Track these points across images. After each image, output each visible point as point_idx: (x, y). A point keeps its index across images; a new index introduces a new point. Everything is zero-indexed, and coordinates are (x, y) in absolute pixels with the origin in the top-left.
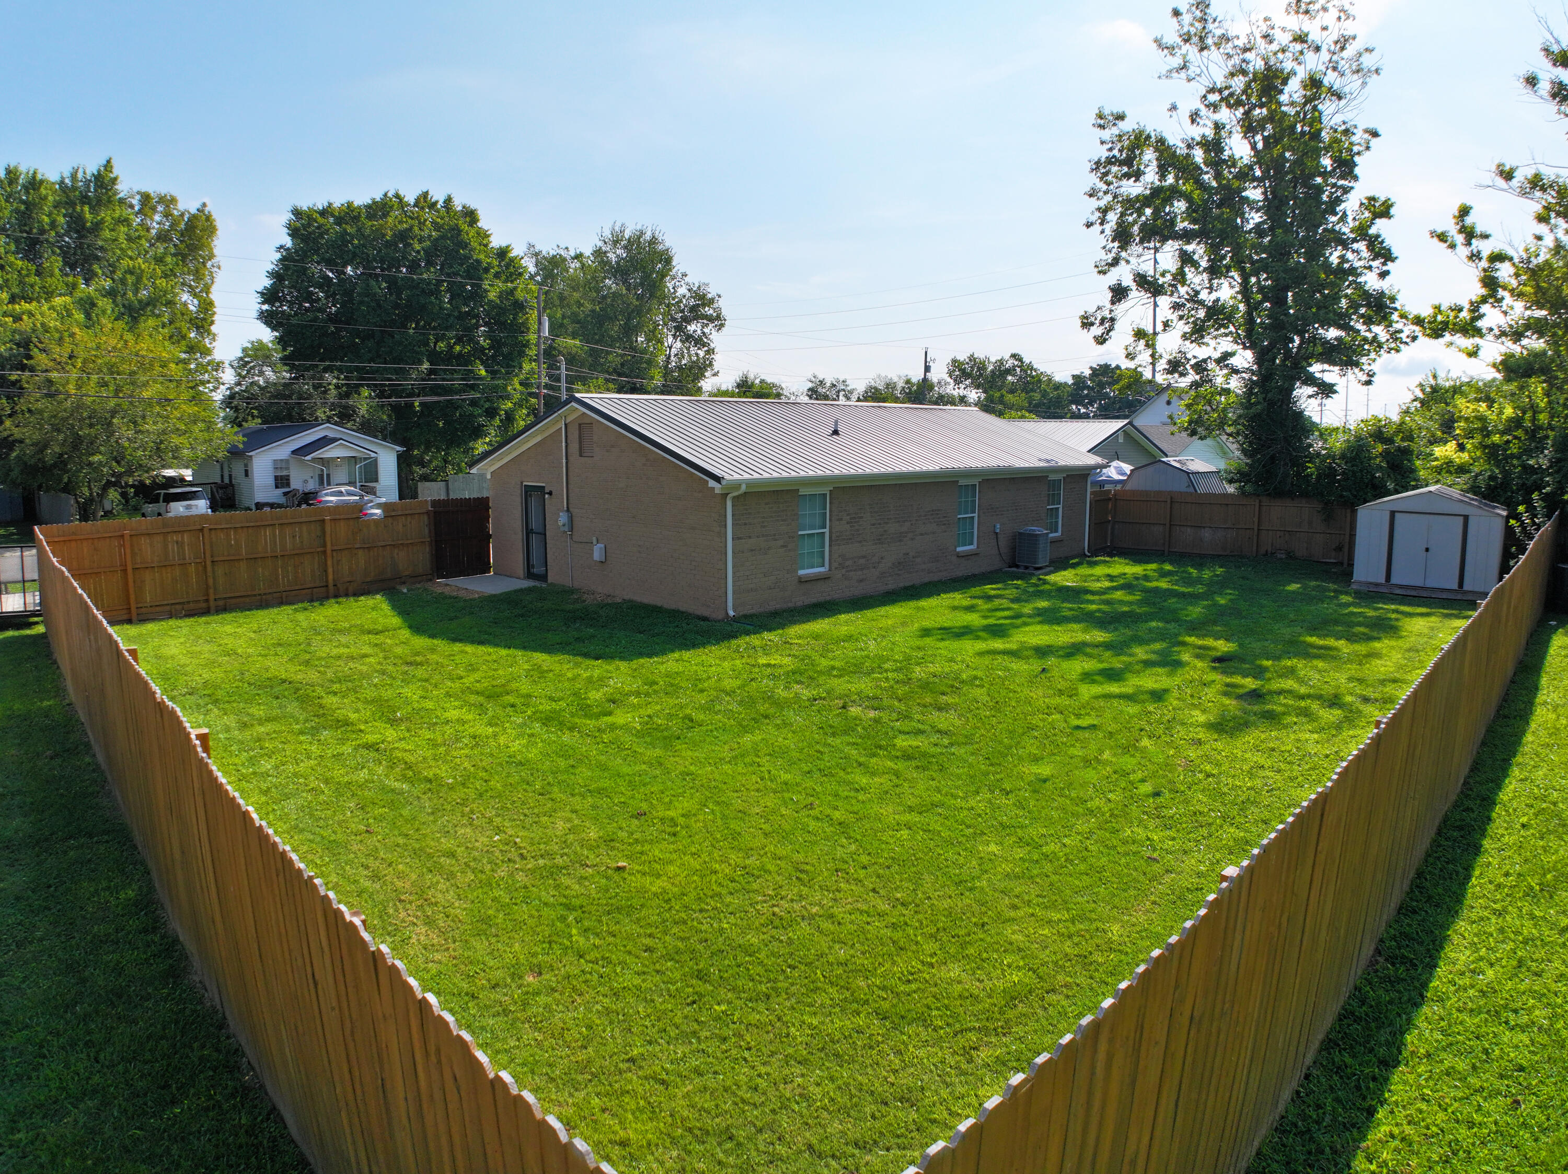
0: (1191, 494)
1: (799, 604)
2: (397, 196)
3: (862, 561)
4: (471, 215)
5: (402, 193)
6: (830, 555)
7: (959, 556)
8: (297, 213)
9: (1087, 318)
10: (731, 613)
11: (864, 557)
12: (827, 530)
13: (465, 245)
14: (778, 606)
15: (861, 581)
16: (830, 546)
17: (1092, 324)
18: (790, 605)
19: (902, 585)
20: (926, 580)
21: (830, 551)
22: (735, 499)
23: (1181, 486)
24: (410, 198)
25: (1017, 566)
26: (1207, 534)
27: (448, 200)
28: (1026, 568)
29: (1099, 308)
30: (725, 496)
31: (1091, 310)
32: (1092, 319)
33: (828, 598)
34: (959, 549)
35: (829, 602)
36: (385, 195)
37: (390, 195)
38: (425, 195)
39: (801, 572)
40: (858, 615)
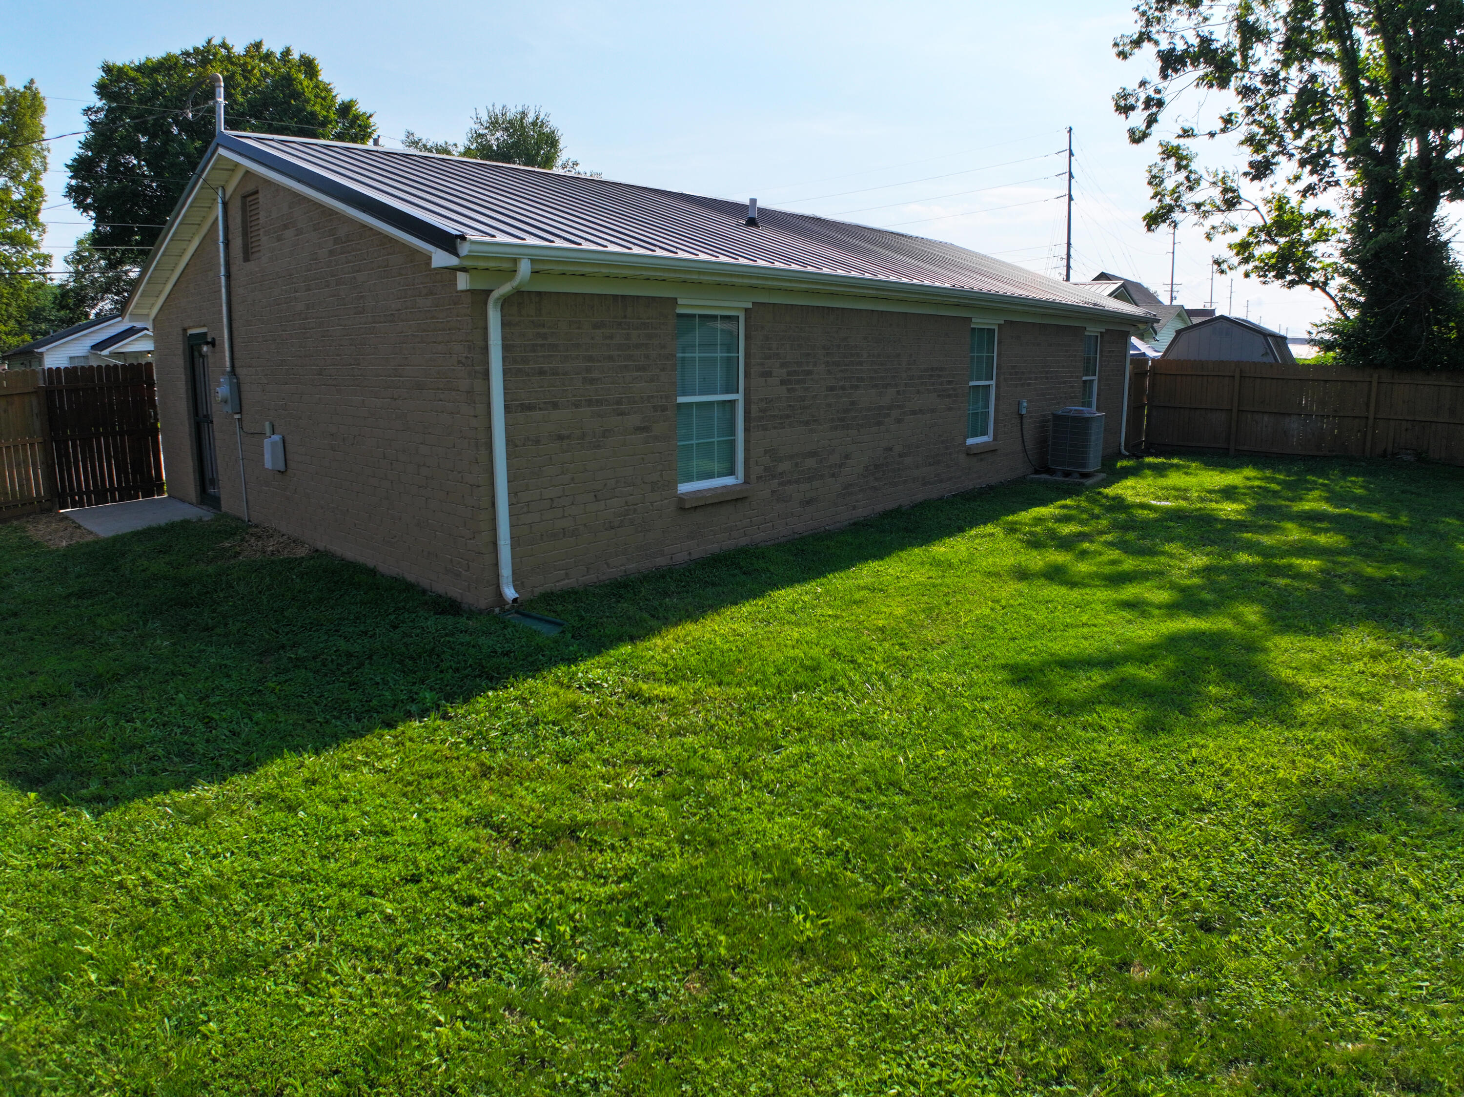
0: (1271, 366)
1: (682, 557)
2: (224, 45)
3: (811, 462)
4: (309, 66)
5: (229, 42)
6: (747, 450)
7: (971, 453)
8: (108, 69)
9: (1125, 97)
10: (510, 593)
11: (813, 454)
12: (739, 397)
13: (297, 95)
14: (632, 566)
15: (809, 502)
16: (747, 430)
17: (1132, 108)
18: (661, 561)
19: (880, 508)
20: (920, 497)
21: (747, 442)
22: (506, 302)
23: (1255, 354)
24: (239, 49)
25: (1050, 472)
26: (1294, 425)
27: (287, 52)
28: (1067, 474)
29: (1143, 84)
30: (480, 297)
31: (1132, 85)
32: (1131, 101)
33: (743, 541)
34: (970, 441)
35: (743, 551)
36: (209, 42)
37: (214, 42)
38: (258, 45)
39: (684, 488)
40: (816, 587)
